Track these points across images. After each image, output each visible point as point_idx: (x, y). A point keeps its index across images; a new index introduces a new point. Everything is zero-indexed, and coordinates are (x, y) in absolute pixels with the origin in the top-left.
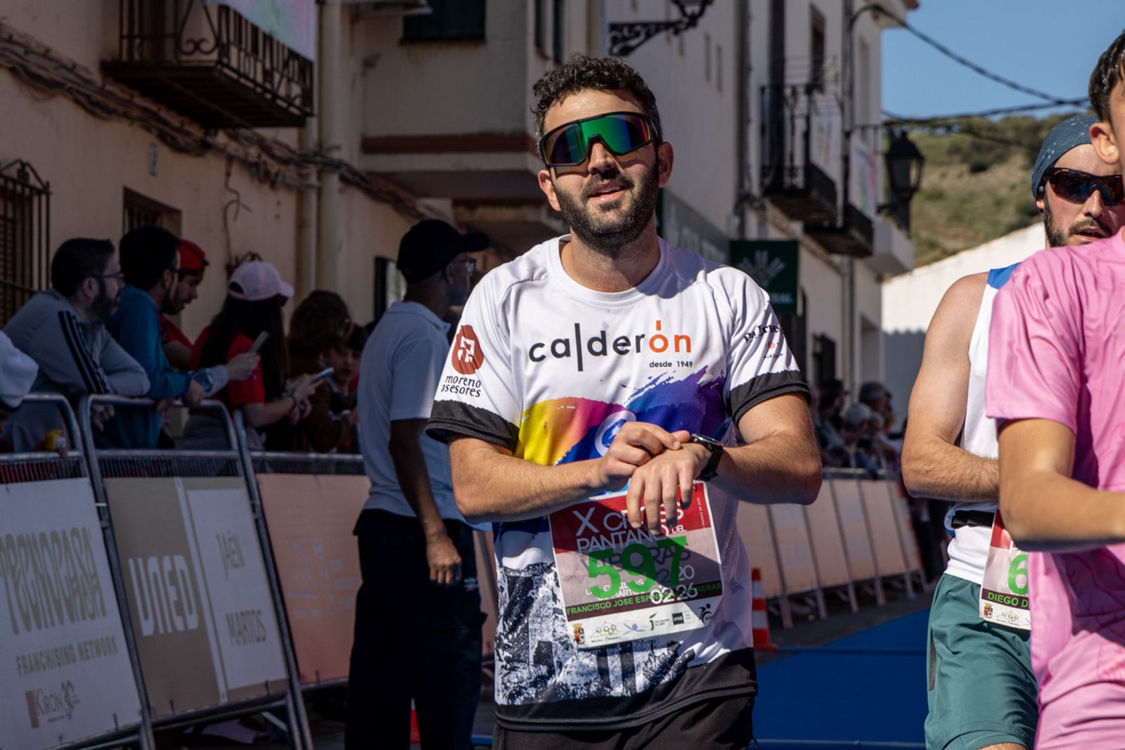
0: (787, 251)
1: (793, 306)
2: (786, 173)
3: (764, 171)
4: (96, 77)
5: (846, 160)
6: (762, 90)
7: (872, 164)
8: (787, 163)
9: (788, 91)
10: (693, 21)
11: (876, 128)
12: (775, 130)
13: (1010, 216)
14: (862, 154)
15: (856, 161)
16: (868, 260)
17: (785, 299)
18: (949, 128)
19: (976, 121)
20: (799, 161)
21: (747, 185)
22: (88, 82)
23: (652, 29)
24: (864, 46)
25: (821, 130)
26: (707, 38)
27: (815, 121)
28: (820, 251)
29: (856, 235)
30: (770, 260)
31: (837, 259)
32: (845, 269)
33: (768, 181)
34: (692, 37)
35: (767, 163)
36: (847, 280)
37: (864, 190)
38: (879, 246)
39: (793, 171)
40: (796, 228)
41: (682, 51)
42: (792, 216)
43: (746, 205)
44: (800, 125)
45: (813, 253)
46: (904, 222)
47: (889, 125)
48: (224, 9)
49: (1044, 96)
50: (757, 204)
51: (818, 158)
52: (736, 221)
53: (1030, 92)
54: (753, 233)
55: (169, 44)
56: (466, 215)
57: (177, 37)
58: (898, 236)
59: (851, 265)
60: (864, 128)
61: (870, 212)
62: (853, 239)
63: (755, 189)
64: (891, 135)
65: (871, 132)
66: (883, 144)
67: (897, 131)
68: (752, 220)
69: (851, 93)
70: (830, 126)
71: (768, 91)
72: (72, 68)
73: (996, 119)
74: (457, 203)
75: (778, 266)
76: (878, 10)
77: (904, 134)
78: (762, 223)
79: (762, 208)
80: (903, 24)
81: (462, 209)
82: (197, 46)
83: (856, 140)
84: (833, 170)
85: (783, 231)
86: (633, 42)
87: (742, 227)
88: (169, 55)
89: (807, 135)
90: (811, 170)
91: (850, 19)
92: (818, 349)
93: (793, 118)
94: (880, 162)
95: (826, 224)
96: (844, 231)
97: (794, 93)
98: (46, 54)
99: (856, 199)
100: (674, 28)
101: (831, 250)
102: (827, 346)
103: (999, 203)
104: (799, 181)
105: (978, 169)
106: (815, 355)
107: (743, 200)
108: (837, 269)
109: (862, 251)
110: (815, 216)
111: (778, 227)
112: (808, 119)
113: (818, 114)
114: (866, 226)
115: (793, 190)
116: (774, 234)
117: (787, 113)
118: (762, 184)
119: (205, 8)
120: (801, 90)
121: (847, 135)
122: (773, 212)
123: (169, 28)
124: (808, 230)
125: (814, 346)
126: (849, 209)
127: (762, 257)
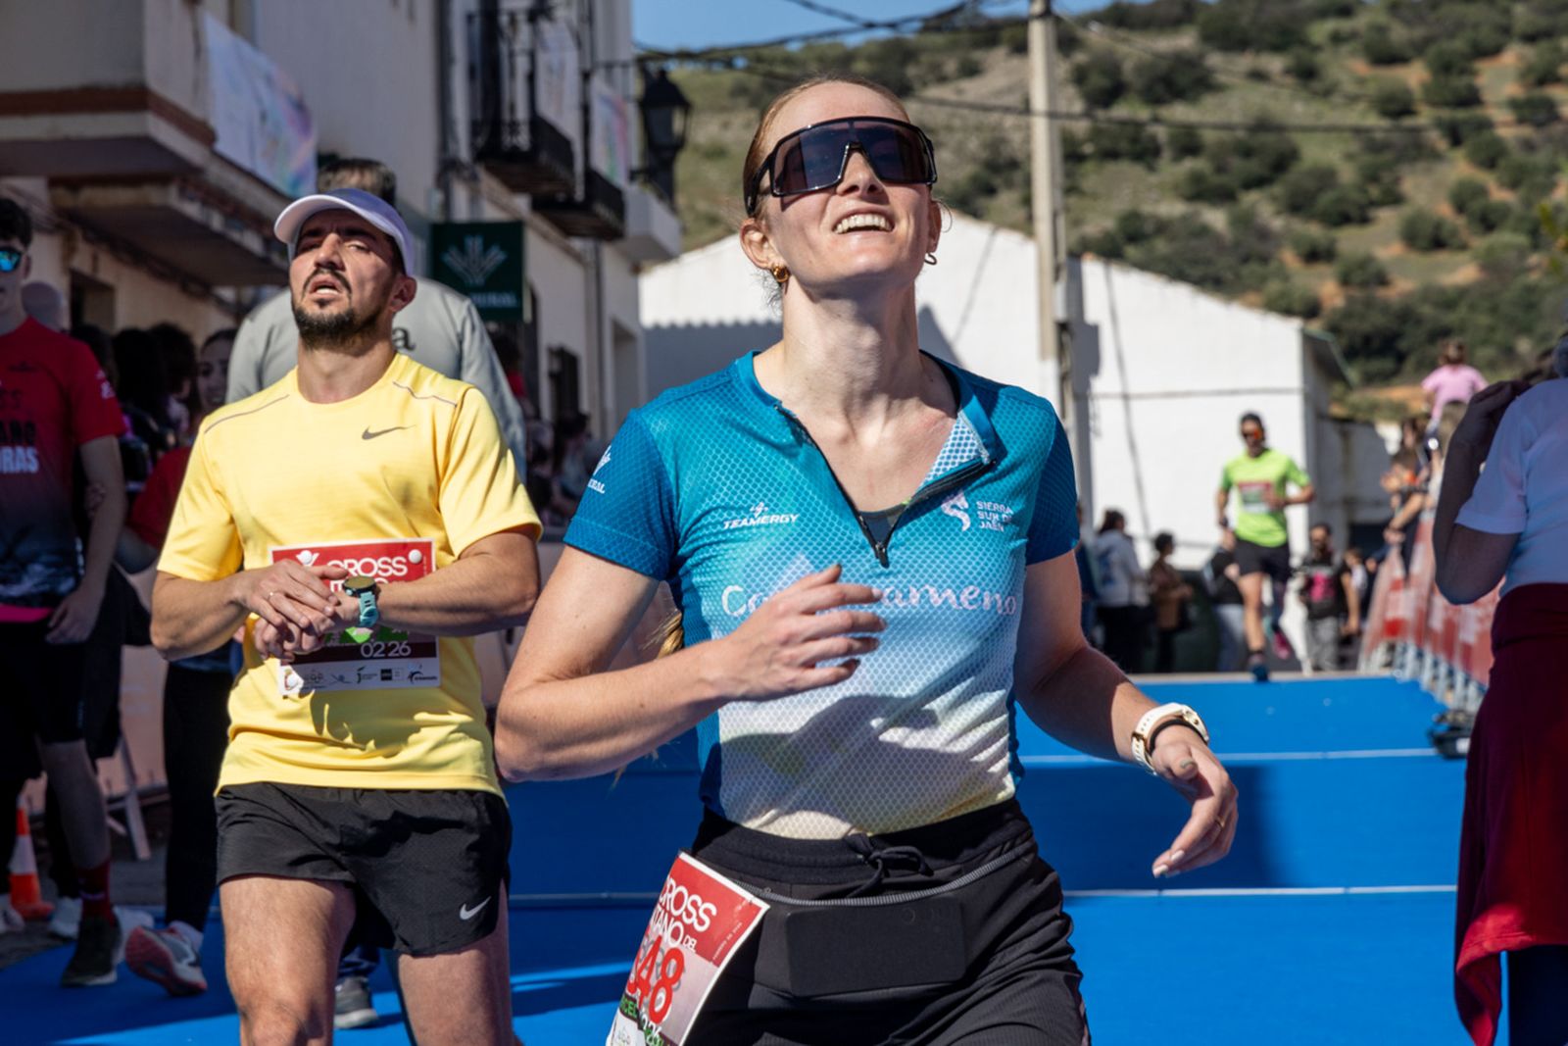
0: (509, 236)
1: (518, 311)
2: (506, 130)
3: (475, 128)
5: (586, 109)
6: (470, 18)
7: (620, 113)
8: (506, 116)
9: (504, 19)
11: (625, 66)
12: (488, 73)
14: (607, 101)
15: (600, 114)
16: (621, 244)
17: (507, 300)
18: (729, 64)
19: (766, 52)
20: (522, 114)
21: (451, 146)
25: (550, 70)
27: (542, 58)
28: (554, 233)
29: (602, 210)
30: (486, 248)
31: (577, 244)
32: (589, 258)
33: (480, 141)
35: (479, 116)
36: (593, 272)
37: (611, 151)
38: (633, 225)
39: (514, 126)
40: (521, 204)
42: (515, 187)
43: (452, 175)
44: (522, 64)
45: (545, 237)
46: (666, 190)
47: (642, 62)
49: (849, 18)
50: (466, 173)
51: (547, 110)
52: (438, 197)
53: (830, 12)
54: (462, 212)
56: (67, 199)
58: (658, 210)
59: (597, 252)
60: (609, 66)
61: (620, 180)
62: (596, 216)
63: (463, 151)
64: (644, 72)
65: (618, 71)
66: (635, 86)
67: (653, 67)
68: (461, 194)
69: (589, 18)
70: (562, 65)
71: (477, 21)
73: (794, 47)
74: (54, 183)
75: (497, 256)
77: (663, 73)
78: (474, 199)
79: (474, 178)
81: (61, 192)
83: (598, 84)
84: (569, 125)
85: (503, 208)
87: (447, 205)
89: (531, 78)
90: (538, 124)
92: (556, 367)
93: (512, 55)
94: (632, 112)
95: (561, 197)
96: (585, 207)
97: (513, 21)
99: (601, 163)
101: (568, 231)
102: (567, 363)
104: (523, 139)
106: (553, 376)
107: (447, 168)
108: (577, 257)
109: (611, 233)
110: (545, 188)
111: (495, 203)
112: (532, 56)
113: (546, 48)
114: (615, 199)
115: (515, 154)
116: (491, 213)
117: (504, 48)
118: (472, 145)
120: (522, 18)
121: (586, 76)
122: (488, 183)
124: (540, 205)
125: (551, 363)
126: (592, 176)
127: (474, 244)
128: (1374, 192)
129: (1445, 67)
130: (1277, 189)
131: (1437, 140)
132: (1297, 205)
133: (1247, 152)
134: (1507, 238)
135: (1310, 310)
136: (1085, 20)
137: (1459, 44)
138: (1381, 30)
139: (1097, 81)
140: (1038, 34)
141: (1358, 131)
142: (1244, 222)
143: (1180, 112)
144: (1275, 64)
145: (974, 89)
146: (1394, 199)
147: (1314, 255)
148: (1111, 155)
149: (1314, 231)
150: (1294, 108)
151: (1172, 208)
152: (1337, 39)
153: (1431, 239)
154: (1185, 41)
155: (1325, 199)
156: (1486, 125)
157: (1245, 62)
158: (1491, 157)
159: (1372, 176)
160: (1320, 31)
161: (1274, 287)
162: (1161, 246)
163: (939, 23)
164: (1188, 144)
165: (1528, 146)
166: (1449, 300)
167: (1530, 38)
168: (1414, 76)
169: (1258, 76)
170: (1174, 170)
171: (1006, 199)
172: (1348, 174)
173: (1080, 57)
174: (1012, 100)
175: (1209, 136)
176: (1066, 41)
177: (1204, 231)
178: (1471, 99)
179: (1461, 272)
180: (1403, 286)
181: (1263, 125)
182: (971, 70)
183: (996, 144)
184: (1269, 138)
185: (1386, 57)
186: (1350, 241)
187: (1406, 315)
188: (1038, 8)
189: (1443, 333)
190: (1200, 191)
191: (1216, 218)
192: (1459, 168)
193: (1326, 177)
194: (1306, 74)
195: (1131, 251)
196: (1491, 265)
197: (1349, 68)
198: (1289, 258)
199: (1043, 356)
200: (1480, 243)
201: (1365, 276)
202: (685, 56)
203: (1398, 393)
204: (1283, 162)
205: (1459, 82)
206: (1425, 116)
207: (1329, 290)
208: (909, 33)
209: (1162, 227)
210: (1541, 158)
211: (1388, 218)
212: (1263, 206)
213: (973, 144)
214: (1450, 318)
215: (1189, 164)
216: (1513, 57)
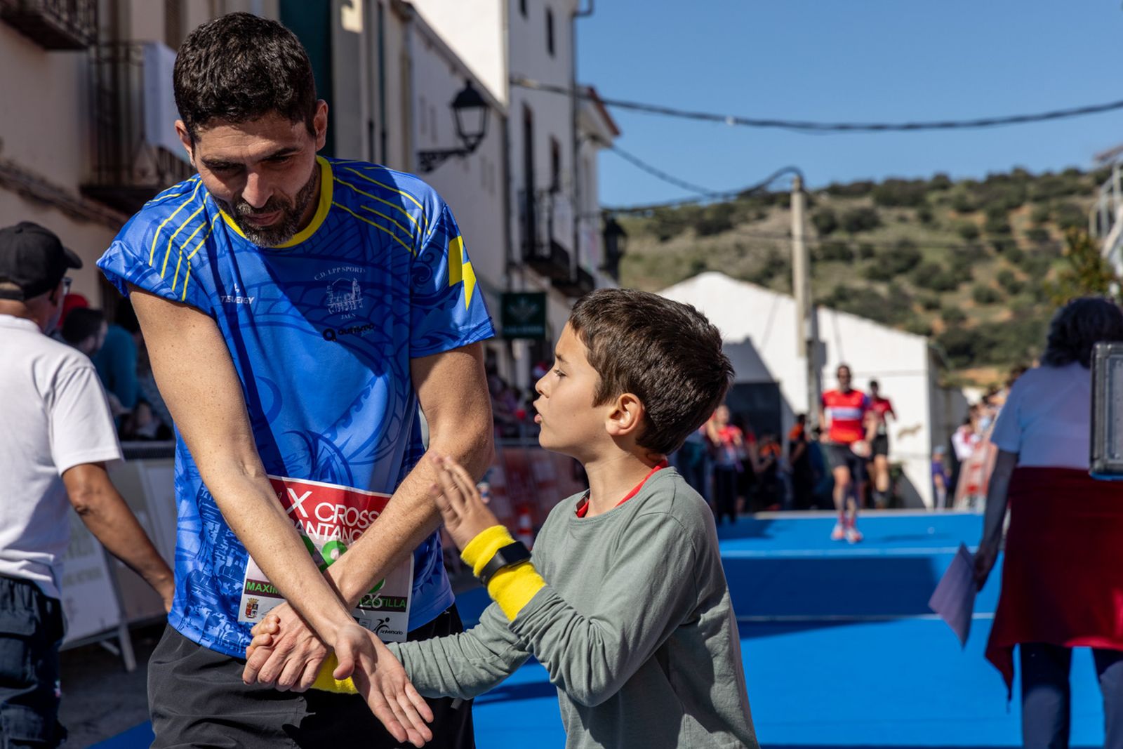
0: (539, 299)
1: (543, 335)
2: (538, 247)
3: (523, 245)
4: (76, 194)
5: (576, 238)
6: (520, 193)
7: (594, 239)
8: (538, 240)
9: (536, 194)
10: (472, 148)
11: (595, 216)
12: (529, 219)
13: (686, 269)
14: (587, 233)
15: (584, 239)
20: (545, 239)
21: (512, 255)
22: (70, 200)
23: (445, 155)
24: (587, 163)
25: (559, 218)
26: (483, 160)
27: (557, 213)
28: (561, 297)
29: (584, 285)
30: (529, 305)
33: (526, 253)
34: (473, 159)
35: (525, 241)
37: (589, 256)
39: (541, 246)
40: (545, 283)
41: (466, 168)
42: (542, 273)
43: (512, 269)
44: (545, 215)
45: (557, 299)
46: (615, 275)
47: (603, 214)
48: (162, 150)
49: (704, 192)
50: (519, 268)
51: (558, 237)
52: (505, 279)
53: (694, 188)
54: (517, 286)
55: (125, 175)
57: (130, 168)
60: (588, 216)
61: (593, 271)
63: (517, 258)
64: (604, 219)
65: (592, 218)
66: (599, 225)
67: (609, 217)
68: (516, 278)
69: (577, 192)
70: (565, 215)
71: (524, 194)
72: (60, 190)
75: (533, 308)
76: (595, 138)
77: (614, 220)
78: (523, 280)
79: (522, 271)
80: (609, 146)
82: (144, 173)
83: (583, 226)
84: (567, 243)
85: (537, 285)
86: (434, 162)
87: (509, 284)
88: (125, 179)
89: (550, 223)
90: (554, 245)
91: (576, 144)
93: (540, 211)
94: (599, 238)
95: (564, 279)
96: (576, 284)
97: (541, 194)
98: (43, 182)
99: (584, 263)
100: (460, 153)
101: (568, 295)
103: (679, 262)
104: (546, 251)
105: (665, 239)
107: (510, 266)
110: (557, 274)
111: (533, 282)
112: (551, 211)
113: (557, 208)
114: (590, 280)
115: (542, 258)
116: (531, 287)
117: (535, 207)
118: (522, 254)
119: (149, 149)
120: (545, 193)
121: (576, 220)
122: (530, 273)
123: (125, 160)
124: (554, 283)
126: (581, 272)
127: (523, 302)
128: (959, 276)
129: (995, 214)
130: (913, 274)
131: (990, 250)
132: (922, 282)
133: (896, 256)
134: (1025, 298)
135: (928, 333)
136: (819, 192)
137: (1000, 204)
138: (961, 198)
139: (824, 222)
140: (797, 200)
141: (952, 247)
142: (896, 291)
143: (864, 237)
144: (911, 213)
145: (764, 226)
146: (969, 279)
147: (931, 306)
148: (830, 257)
149: (929, 295)
150: (919, 234)
151: (860, 284)
152: (941, 201)
153: (986, 298)
154: (866, 202)
155: (936, 280)
156: (1013, 243)
157: (895, 212)
158: (1017, 258)
159: (958, 267)
160: (933, 197)
161: (910, 322)
162: (855, 303)
163: (747, 194)
164: (868, 252)
165: (1035, 253)
166: (997, 328)
167: (1037, 199)
168: (979, 219)
169: (902, 219)
170: (861, 265)
171: (779, 280)
172: (946, 267)
173: (815, 211)
174: (783, 231)
175: (879, 249)
176: (809, 203)
177: (875, 296)
178: (1007, 230)
179: (1002, 314)
180: (974, 322)
181: (905, 243)
182: (762, 217)
183: (774, 253)
184: (907, 251)
185: (965, 209)
186: (948, 300)
187: (975, 336)
188: (795, 186)
189: (992, 345)
190: (874, 275)
191: (882, 289)
192: (1002, 263)
193: (935, 269)
194: (926, 218)
195: (842, 305)
196: (1018, 312)
197: (947, 215)
198: (918, 309)
199: (800, 355)
200: (1012, 300)
201: (955, 317)
202: (622, 211)
203: (971, 373)
204: (914, 261)
205: (1000, 222)
206: (984, 239)
207: (937, 323)
208: (732, 200)
209: (856, 294)
210: (1041, 258)
211: (966, 289)
212: (906, 284)
213: (764, 253)
214: (997, 337)
215: (869, 263)
216: (1027, 210)
